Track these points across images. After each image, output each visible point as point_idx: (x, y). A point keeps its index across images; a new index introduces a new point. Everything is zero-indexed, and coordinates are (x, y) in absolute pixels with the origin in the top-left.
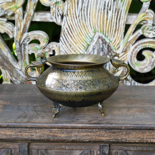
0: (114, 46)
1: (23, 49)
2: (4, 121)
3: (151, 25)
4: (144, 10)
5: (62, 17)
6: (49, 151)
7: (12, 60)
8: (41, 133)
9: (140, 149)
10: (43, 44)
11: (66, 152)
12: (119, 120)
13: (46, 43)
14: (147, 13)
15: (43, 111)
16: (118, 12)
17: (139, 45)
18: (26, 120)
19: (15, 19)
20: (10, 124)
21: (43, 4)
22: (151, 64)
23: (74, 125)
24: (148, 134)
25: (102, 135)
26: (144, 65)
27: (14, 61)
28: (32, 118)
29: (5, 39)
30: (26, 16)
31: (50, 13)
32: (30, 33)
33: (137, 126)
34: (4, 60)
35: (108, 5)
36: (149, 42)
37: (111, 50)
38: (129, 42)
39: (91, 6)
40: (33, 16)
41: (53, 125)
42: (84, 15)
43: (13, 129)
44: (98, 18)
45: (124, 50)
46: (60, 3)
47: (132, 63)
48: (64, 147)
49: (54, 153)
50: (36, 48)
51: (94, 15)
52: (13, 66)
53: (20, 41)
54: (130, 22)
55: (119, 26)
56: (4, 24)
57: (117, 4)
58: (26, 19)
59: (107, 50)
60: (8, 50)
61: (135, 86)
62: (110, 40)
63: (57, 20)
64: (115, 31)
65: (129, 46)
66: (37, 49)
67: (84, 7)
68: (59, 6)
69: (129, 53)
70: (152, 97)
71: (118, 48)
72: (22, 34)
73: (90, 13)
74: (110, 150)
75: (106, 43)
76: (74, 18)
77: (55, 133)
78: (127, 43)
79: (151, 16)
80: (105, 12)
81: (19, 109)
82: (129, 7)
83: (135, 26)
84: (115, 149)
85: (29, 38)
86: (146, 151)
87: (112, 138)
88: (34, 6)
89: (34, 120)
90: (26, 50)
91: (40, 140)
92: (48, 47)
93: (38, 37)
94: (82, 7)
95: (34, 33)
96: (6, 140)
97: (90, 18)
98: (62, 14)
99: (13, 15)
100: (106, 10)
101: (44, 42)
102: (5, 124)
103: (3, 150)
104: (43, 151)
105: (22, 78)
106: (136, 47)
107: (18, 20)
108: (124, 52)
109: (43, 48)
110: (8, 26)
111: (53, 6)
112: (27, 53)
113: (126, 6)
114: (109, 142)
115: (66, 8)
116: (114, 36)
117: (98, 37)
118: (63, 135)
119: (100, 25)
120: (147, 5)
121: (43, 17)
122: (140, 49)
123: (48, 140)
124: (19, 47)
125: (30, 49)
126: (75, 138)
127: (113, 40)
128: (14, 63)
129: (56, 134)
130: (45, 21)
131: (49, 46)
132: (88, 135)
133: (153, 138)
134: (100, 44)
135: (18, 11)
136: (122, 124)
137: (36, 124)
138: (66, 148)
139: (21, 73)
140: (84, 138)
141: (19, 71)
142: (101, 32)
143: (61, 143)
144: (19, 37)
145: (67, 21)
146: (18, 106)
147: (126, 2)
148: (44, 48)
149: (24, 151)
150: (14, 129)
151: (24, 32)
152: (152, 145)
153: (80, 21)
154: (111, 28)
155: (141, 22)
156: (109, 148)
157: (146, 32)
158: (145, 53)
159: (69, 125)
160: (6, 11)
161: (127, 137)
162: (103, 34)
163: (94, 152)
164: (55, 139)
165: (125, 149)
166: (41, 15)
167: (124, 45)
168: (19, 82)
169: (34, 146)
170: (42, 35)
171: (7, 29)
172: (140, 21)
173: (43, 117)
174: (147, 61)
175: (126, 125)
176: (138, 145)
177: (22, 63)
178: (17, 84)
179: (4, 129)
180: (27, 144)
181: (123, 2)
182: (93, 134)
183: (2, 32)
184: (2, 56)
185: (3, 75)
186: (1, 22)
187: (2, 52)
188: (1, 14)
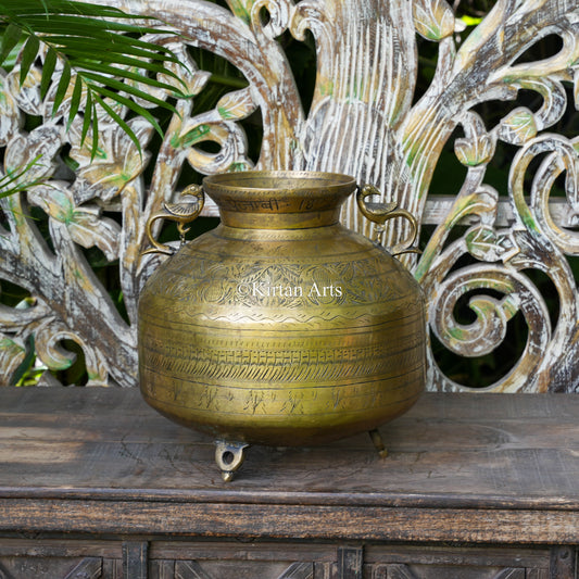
2: (85, 483)
3: (490, 228)
4: (472, 187)
6: (205, 566)
7: (113, 321)
8: (181, 516)
9: (444, 559)
11: (249, 569)
12: (388, 483)
14: (479, 194)
15: (191, 460)
16: (401, 192)
17: (461, 282)
18: (141, 481)
19: (121, 209)
20: (99, 490)
21: (198, 170)
22: (494, 332)
23: (268, 494)
24: (462, 518)
25: (340, 521)
26: (473, 337)
27: (119, 323)
28: (158, 477)
29: (96, 264)
30: (150, 200)
33: (433, 496)
34: (91, 321)
35: (372, 174)
36: (486, 274)
38: (433, 272)
40: (171, 200)
41: (211, 493)
43: (107, 504)
46: (242, 166)
47: (439, 331)
48: (242, 553)
49: (216, 571)
52: (115, 336)
53: (135, 269)
54: (435, 218)
55: (403, 229)
56: (92, 222)
57: (397, 170)
58: (152, 208)
60: (103, 293)
65: (431, 283)
69: (433, 303)
70: (488, 424)
72: (141, 251)
74: (364, 562)
77: (218, 515)
78: (427, 274)
79: (488, 203)
81: (125, 451)
82: (430, 179)
83: (446, 230)
84: (380, 562)
85: (159, 262)
86: (462, 566)
87: (369, 529)
88: (173, 175)
89: (164, 480)
91: (177, 533)
96: (88, 533)
99: (117, 198)
102: (84, 491)
103: (82, 560)
104: (188, 564)
106: (450, 288)
107: (130, 213)
110: (102, 228)
113: (422, 175)
114: (360, 540)
118: (238, 522)
120: (478, 174)
122: (463, 291)
123: (200, 535)
124: (131, 284)
126: (271, 530)
128: (118, 331)
129: (219, 519)
132: (306, 522)
133: (477, 531)
135: (129, 187)
136: (394, 492)
137: (166, 492)
138: (249, 558)
139: (136, 357)
140: (295, 529)
141: (130, 351)
143: (235, 544)
144: (132, 258)
146: (124, 445)
147: (422, 166)
149: (137, 563)
150: (111, 504)
151: (144, 245)
152: (479, 550)
155: (463, 218)
156: (363, 557)
157: (478, 247)
158: (476, 304)
159: (255, 494)
160: (100, 187)
161: (407, 527)
163: (322, 567)
164: (218, 530)
165: (406, 561)
168: (132, 382)
169: (164, 551)
171: (100, 237)
172: (460, 215)
173: (188, 474)
174: (482, 324)
175: (405, 496)
176: (440, 549)
178: (126, 387)
179: (84, 505)
180: (143, 546)
181: (413, 165)
182: (318, 519)
183: (87, 244)
184: (87, 309)
185: (88, 363)
186: (84, 218)
187: (86, 299)
188: (84, 197)
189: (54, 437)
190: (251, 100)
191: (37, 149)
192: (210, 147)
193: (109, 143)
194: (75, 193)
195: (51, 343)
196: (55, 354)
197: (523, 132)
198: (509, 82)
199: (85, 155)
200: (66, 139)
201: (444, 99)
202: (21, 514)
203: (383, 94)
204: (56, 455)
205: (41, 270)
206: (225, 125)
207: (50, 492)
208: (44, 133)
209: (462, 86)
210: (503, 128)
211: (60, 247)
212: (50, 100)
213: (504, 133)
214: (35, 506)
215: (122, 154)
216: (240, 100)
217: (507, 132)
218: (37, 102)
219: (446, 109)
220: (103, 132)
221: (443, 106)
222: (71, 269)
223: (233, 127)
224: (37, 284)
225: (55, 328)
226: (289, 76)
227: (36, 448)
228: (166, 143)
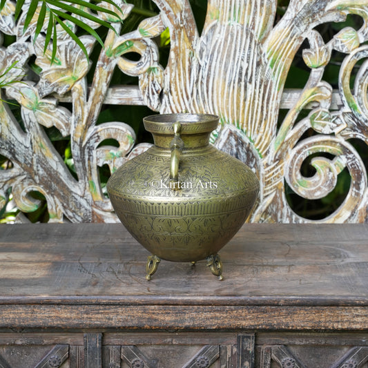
0: (258, 150)
1: (87, 157)
2: (57, 293)
3: (327, 111)
4: (314, 83)
5: (161, 96)
6: (142, 349)
7: (66, 178)
8: (127, 314)
9: (312, 341)
10: (125, 146)
11: (173, 351)
12: (273, 288)
13: (131, 145)
14: (319, 87)
15: (130, 274)
16: (266, 87)
17: (306, 148)
18: (97, 290)
19: (72, 100)
20: (67, 297)
21: (125, 73)
22: (328, 182)
23: (189, 298)
24: (328, 313)
25: (241, 316)
26: (314, 185)
27: (70, 179)
28: (109, 287)
29: (54, 139)
30: (92, 94)
31: (139, 89)
32: (100, 127)
33: (307, 298)
34: (51, 178)
35: (247, 74)
36: (324, 142)
37: (253, 157)
38: (287, 141)
39: (214, 75)
40: (106, 94)
41: (148, 298)
42: (202, 93)
43: (74, 307)
44: (228, 97)
45: (277, 157)
46: (156, 69)
47: (291, 182)
48: (169, 340)
49: (150, 353)
50: (112, 154)
51: (220, 92)
52: (68, 188)
53: (81, 142)
54: (287, 105)
55: (267, 112)
56: (51, 109)
57: (263, 71)
58: (93, 100)
59: (245, 157)
60: (59, 159)
61: (298, 225)
62: (250, 138)
63: (151, 102)
64: (261, 122)
65: (286, 149)
66: (114, 156)
67: (202, 77)
68: (155, 75)
69: (286, 163)
70: (333, 245)
71: (266, 154)
72: (86, 129)
73: (213, 88)
74: (256, 345)
75: (243, 143)
76: (183, 99)
77: (154, 313)
78: (283, 143)
79: (326, 94)
80: (240, 86)
81: (82, 268)
82: (286, 77)
83: (297, 112)
84: (268, 345)
85: (98, 136)
86: (324, 346)
87: (262, 322)
88: (108, 76)
89: (113, 290)
90: (93, 159)
91: (124, 327)
92: (135, 152)
93: (115, 134)
94: (198, 77)
95: (107, 127)
96: (60, 328)
97: (212, 97)
98: (161, 90)
99: (69, 93)
100: (243, 83)
101: (127, 143)
102: (57, 298)
103: (54, 347)
104: (130, 348)
105: (85, 211)
106: (299, 152)
107: (78, 102)
108: (277, 160)
109: (124, 155)
110: (58, 114)
111: (144, 77)
112: (94, 164)
113: (280, 75)
114: (255, 329)
115: (169, 80)
116: (258, 131)
117: (228, 132)
118: (168, 318)
119: (233, 111)
120: (319, 74)
121: (125, 96)
122: (308, 154)
123: (140, 328)
124: (79, 152)
125: (101, 157)
126: (191, 324)
127: (256, 139)
128: (70, 184)
129: (154, 316)
130: (129, 103)
131: (136, 150)
132: (216, 318)
133: (338, 322)
134: (232, 146)
135: (77, 85)
136: (280, 296)
137: (116, 298)
138: (174, 343)
139: (83, 202)
140: (208, 323)
141: (79, 198)
142: (234, 124)
143: (164, 334)
144: (80, 134)
145: (169, 103)
146: (81, 264)
147: (280, 68)
148: (127, 155)
149: (94, 348)
150: (76, 307)
151: (88, 125)
153: (194, 104)
154: (252, 115)
155: (307, 105)
156: (255, 340)
157: (318, 123)
158: (316, 163)
159: (180, 298)
160: (57, 85)
161: (288, 319)
162: (238, 127)
163: (226, 348)
164: (154, 325)
165: (285, 343)
166: (122, 93)
167: (277, 149)
168: (80, 219)
169: (113, 340)
170: (122, 131)
171: (57, 120)
172: (306, 102)
173: (130, 284)
174: (321, 176)
175: (287, 298)
176: (309, 334)
177: (85, 183)
178: (76, 223)
179: (57, 308)
180: (99, 336)
181: (274, 68)
182: (225, 315)
183: (48, 125)
184: (48, 170)
185: (49, 207)
186: (45, 106)
187: (47, 163)
188: (46, 92)
189: (30, 259)
190: (162, 23)
191: (13, 59)
192: (134, 57)
193: (63, 54)
194: (40, 90)
195: (24, 194)
196: (26, 201)
197: (350, 44)
198: (341, 9)
199: (47, 63)
200: (33, 52)
201: (296, 22)
202: (11, 316)
203: (254, 18)
204: (34, 272)
205: (16, 143)
206: (144, 41)
207: (32, 300)
208: (17, 47)
209: (308, 12)
210: (336, 41)
211: (29, 127)
212: (21, 24)
213: (337, 45)
214: (21, 309)
215: (72, 62)
216: (154, 24)
217: (339, 44)
218: (12, 26)
219: (297, 28)
220: (59, 47)
221: (295, 26)
222: (37, 142)
223: (150, 42)
224: (13, 153)
225: (26, 183)
226: (188, 7)
227: (18, 268)
228: (103, 54)
